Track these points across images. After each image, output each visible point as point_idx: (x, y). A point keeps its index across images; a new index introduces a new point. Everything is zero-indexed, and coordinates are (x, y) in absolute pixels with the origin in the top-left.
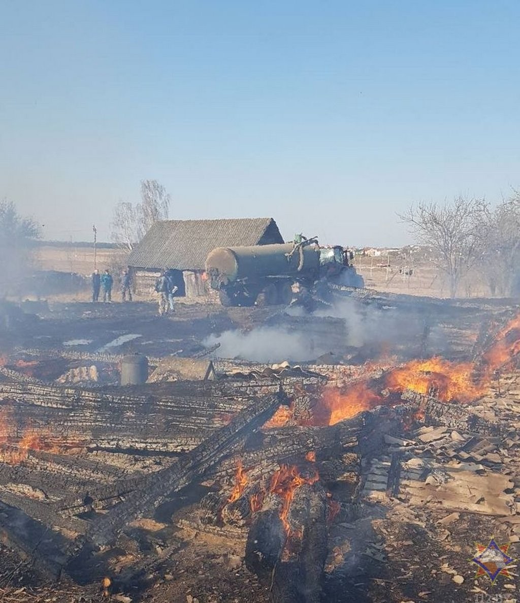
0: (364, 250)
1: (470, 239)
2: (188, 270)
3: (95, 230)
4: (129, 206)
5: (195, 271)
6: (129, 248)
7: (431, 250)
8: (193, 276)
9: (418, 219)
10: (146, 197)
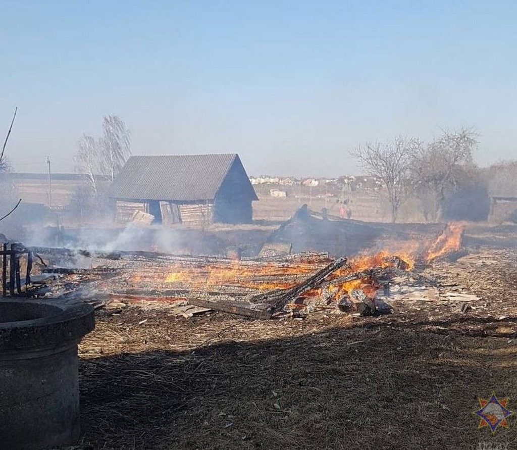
0: (303, 180)
1: (408, 172)
2: (164, 200)
3: (49, 162)
4: (91, 140)
5: (170, 201)
6: (91, 180)
7: (365, 180)
8: (169, 206)
9: (365, 156)
10: (108, 131)
